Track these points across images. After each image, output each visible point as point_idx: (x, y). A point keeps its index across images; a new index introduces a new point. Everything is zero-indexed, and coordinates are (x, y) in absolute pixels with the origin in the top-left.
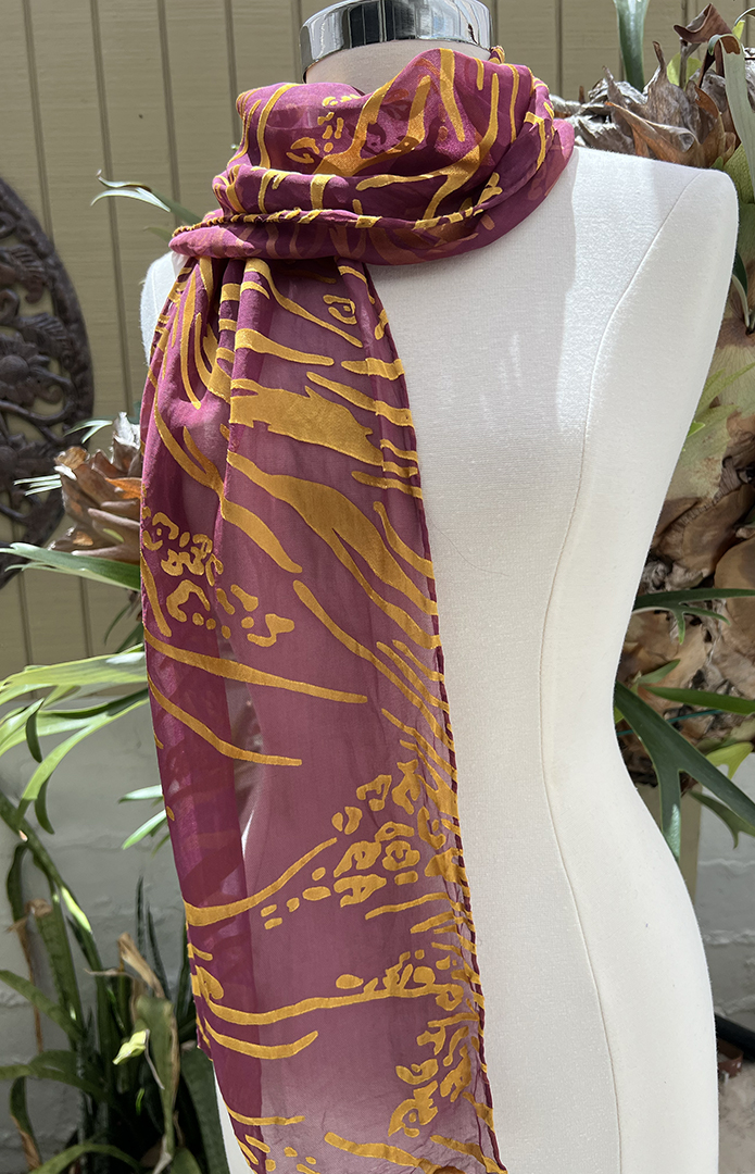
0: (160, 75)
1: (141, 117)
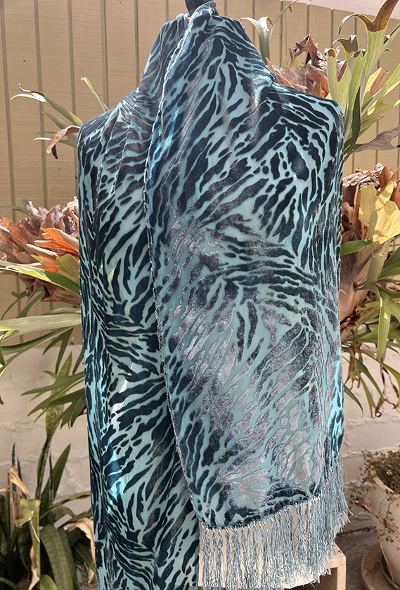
0: (35, 42)
1: (24, 61)
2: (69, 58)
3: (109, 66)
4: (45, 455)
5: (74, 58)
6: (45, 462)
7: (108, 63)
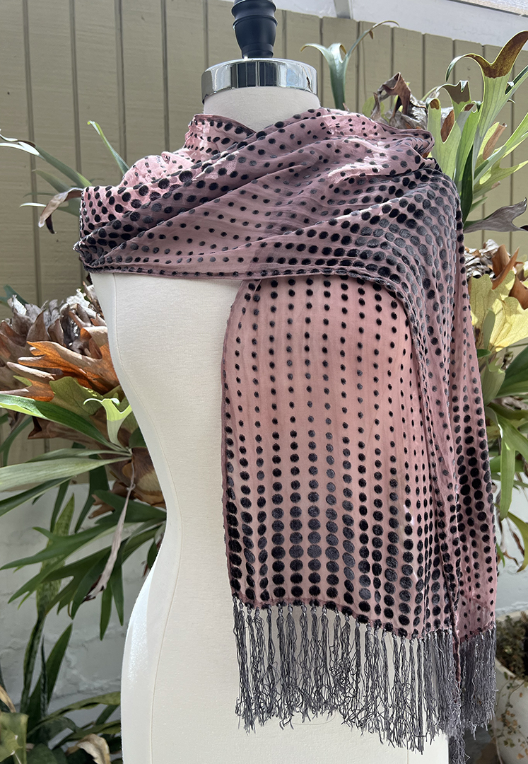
0: (23, 69)
1: (8, 93)
2: (71, 91)
3: (126, 103)
4: (36, 642)
5: (79, 92)
6: (36, 653)
7: (126, 99)
